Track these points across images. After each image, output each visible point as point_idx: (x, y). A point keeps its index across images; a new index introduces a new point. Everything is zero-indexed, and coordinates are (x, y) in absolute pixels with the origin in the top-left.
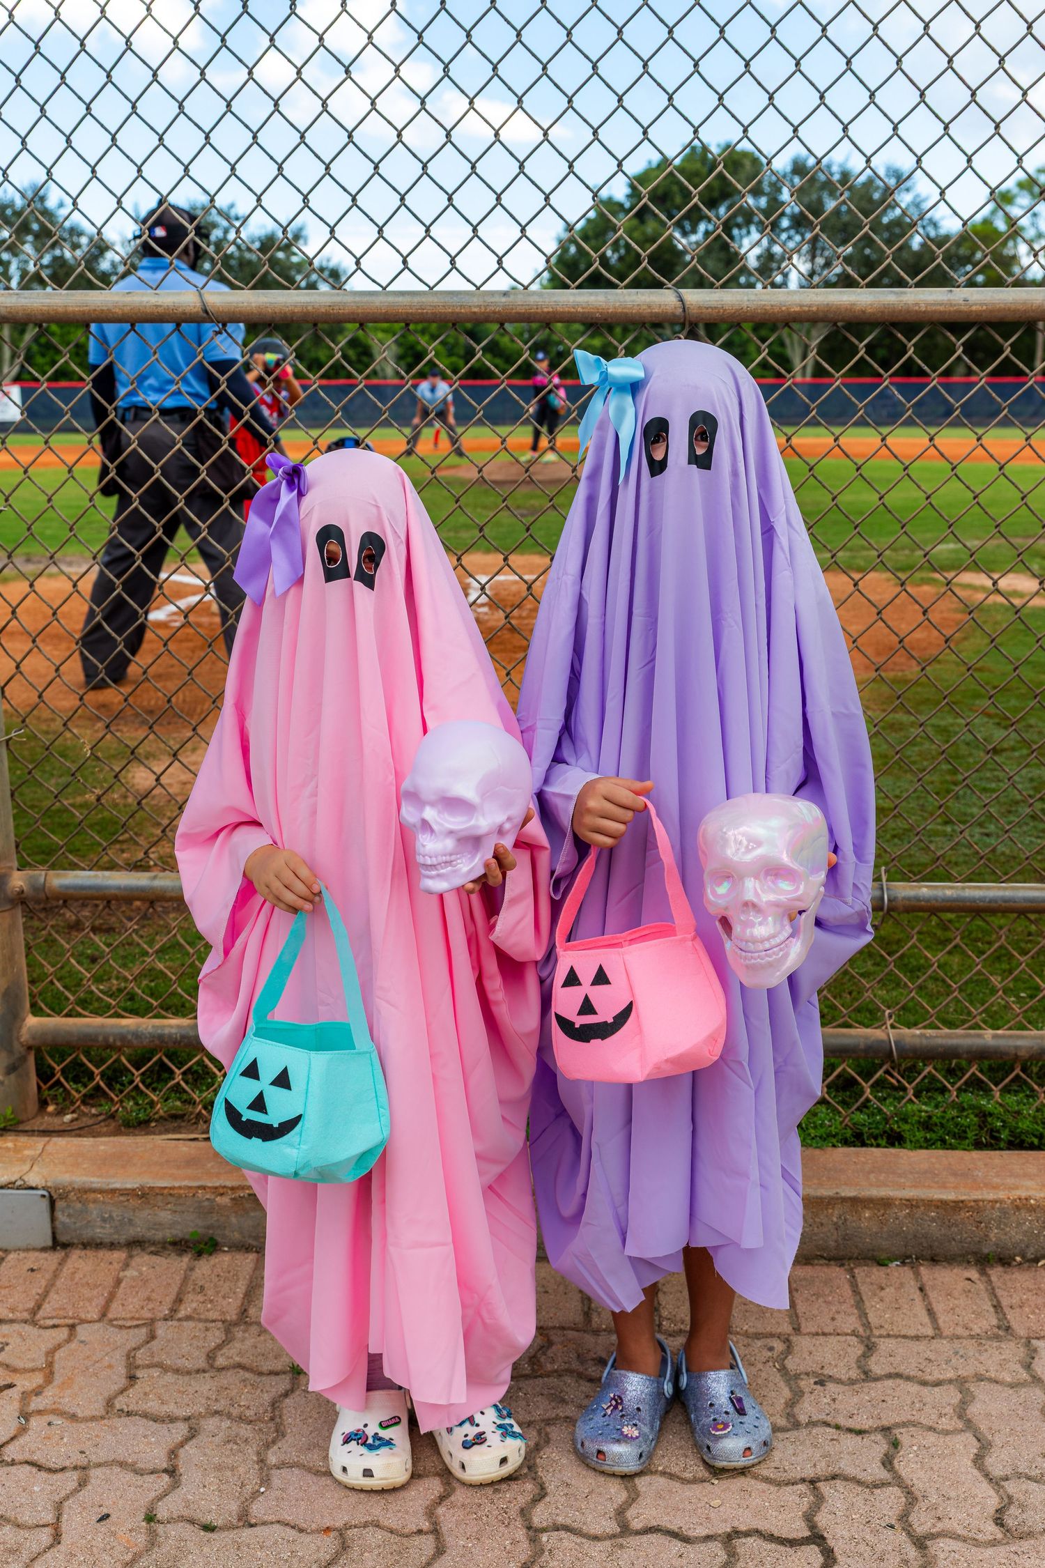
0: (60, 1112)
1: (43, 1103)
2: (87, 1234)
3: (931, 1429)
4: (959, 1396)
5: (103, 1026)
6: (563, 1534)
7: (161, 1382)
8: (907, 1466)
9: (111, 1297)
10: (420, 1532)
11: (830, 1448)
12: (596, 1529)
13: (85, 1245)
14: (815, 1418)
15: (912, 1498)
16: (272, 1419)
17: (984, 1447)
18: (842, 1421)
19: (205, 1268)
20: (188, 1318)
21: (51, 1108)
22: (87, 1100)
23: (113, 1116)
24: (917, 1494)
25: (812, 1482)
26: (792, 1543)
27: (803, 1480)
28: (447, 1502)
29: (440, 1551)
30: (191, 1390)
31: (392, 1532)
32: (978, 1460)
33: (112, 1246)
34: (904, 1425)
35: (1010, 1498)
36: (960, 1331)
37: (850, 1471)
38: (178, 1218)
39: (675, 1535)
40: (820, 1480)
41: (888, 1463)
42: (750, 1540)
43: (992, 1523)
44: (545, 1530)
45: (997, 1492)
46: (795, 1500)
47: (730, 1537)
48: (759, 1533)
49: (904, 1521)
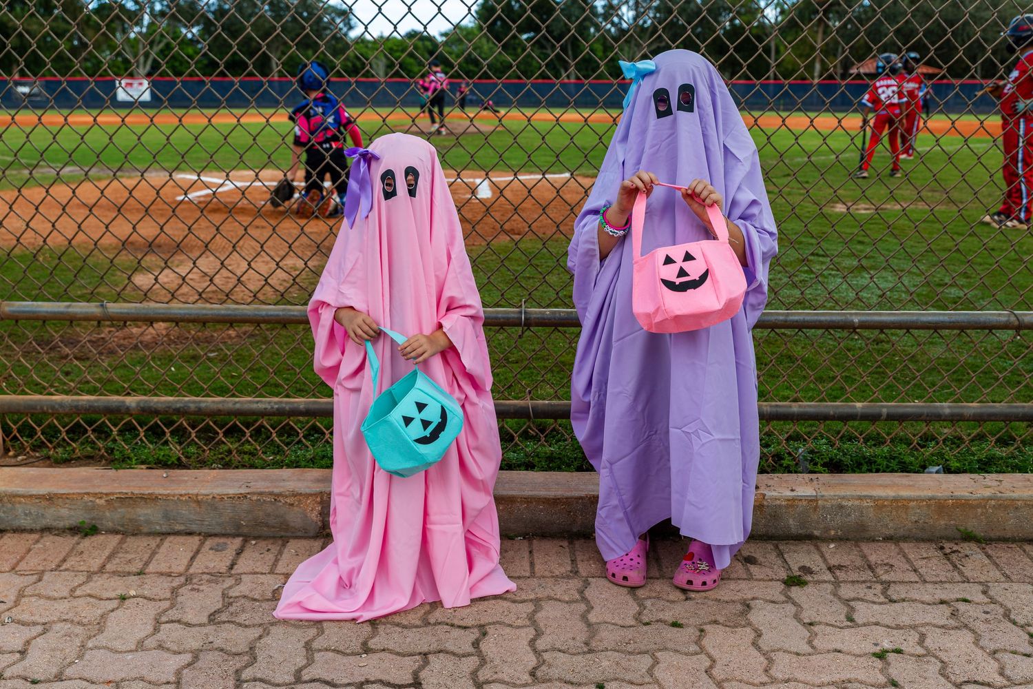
0: (15, 456)
1: (7, 450)
2: (16, 523)
3: (510, 626)
4: (534, 608)
5: (40, 400)
6: (258, 683)
7: (36, 604)
8: (487, 646)
9: (22, 558)
10: (168, 683)
11: (443, 637)
12: (279, 680)
13: (15, 531)
14: (440, 621)
15: (483, 662)
16: (99, 623)
17: (539, 634)
18: (456, 622)
19: (87, 543)
20: (66, 570)
21: (11, 453)
22: (35, 448)
23: (49, 458)
24: (488, 660)
25: (425, 655)
26: (400, 686)
27: (420, 654)
28: (192, 667)
30: (53, 608)
31: (150, 683)
32: (532, 643)
33: (31, 531)
34: (490, 624)
35: (544, 661)
36: (547, 574)
37: (451, 648)
38: (72, 513)
39: (327, 683)
40: (430, 653)
41: (476, 644)
42: (374, 685)
43: (528, 675)
44: (247, 681)
45: (537, 658)
46: (410, 664)
47: (362, 684)
48: (381, 682)
49: (474, 674)
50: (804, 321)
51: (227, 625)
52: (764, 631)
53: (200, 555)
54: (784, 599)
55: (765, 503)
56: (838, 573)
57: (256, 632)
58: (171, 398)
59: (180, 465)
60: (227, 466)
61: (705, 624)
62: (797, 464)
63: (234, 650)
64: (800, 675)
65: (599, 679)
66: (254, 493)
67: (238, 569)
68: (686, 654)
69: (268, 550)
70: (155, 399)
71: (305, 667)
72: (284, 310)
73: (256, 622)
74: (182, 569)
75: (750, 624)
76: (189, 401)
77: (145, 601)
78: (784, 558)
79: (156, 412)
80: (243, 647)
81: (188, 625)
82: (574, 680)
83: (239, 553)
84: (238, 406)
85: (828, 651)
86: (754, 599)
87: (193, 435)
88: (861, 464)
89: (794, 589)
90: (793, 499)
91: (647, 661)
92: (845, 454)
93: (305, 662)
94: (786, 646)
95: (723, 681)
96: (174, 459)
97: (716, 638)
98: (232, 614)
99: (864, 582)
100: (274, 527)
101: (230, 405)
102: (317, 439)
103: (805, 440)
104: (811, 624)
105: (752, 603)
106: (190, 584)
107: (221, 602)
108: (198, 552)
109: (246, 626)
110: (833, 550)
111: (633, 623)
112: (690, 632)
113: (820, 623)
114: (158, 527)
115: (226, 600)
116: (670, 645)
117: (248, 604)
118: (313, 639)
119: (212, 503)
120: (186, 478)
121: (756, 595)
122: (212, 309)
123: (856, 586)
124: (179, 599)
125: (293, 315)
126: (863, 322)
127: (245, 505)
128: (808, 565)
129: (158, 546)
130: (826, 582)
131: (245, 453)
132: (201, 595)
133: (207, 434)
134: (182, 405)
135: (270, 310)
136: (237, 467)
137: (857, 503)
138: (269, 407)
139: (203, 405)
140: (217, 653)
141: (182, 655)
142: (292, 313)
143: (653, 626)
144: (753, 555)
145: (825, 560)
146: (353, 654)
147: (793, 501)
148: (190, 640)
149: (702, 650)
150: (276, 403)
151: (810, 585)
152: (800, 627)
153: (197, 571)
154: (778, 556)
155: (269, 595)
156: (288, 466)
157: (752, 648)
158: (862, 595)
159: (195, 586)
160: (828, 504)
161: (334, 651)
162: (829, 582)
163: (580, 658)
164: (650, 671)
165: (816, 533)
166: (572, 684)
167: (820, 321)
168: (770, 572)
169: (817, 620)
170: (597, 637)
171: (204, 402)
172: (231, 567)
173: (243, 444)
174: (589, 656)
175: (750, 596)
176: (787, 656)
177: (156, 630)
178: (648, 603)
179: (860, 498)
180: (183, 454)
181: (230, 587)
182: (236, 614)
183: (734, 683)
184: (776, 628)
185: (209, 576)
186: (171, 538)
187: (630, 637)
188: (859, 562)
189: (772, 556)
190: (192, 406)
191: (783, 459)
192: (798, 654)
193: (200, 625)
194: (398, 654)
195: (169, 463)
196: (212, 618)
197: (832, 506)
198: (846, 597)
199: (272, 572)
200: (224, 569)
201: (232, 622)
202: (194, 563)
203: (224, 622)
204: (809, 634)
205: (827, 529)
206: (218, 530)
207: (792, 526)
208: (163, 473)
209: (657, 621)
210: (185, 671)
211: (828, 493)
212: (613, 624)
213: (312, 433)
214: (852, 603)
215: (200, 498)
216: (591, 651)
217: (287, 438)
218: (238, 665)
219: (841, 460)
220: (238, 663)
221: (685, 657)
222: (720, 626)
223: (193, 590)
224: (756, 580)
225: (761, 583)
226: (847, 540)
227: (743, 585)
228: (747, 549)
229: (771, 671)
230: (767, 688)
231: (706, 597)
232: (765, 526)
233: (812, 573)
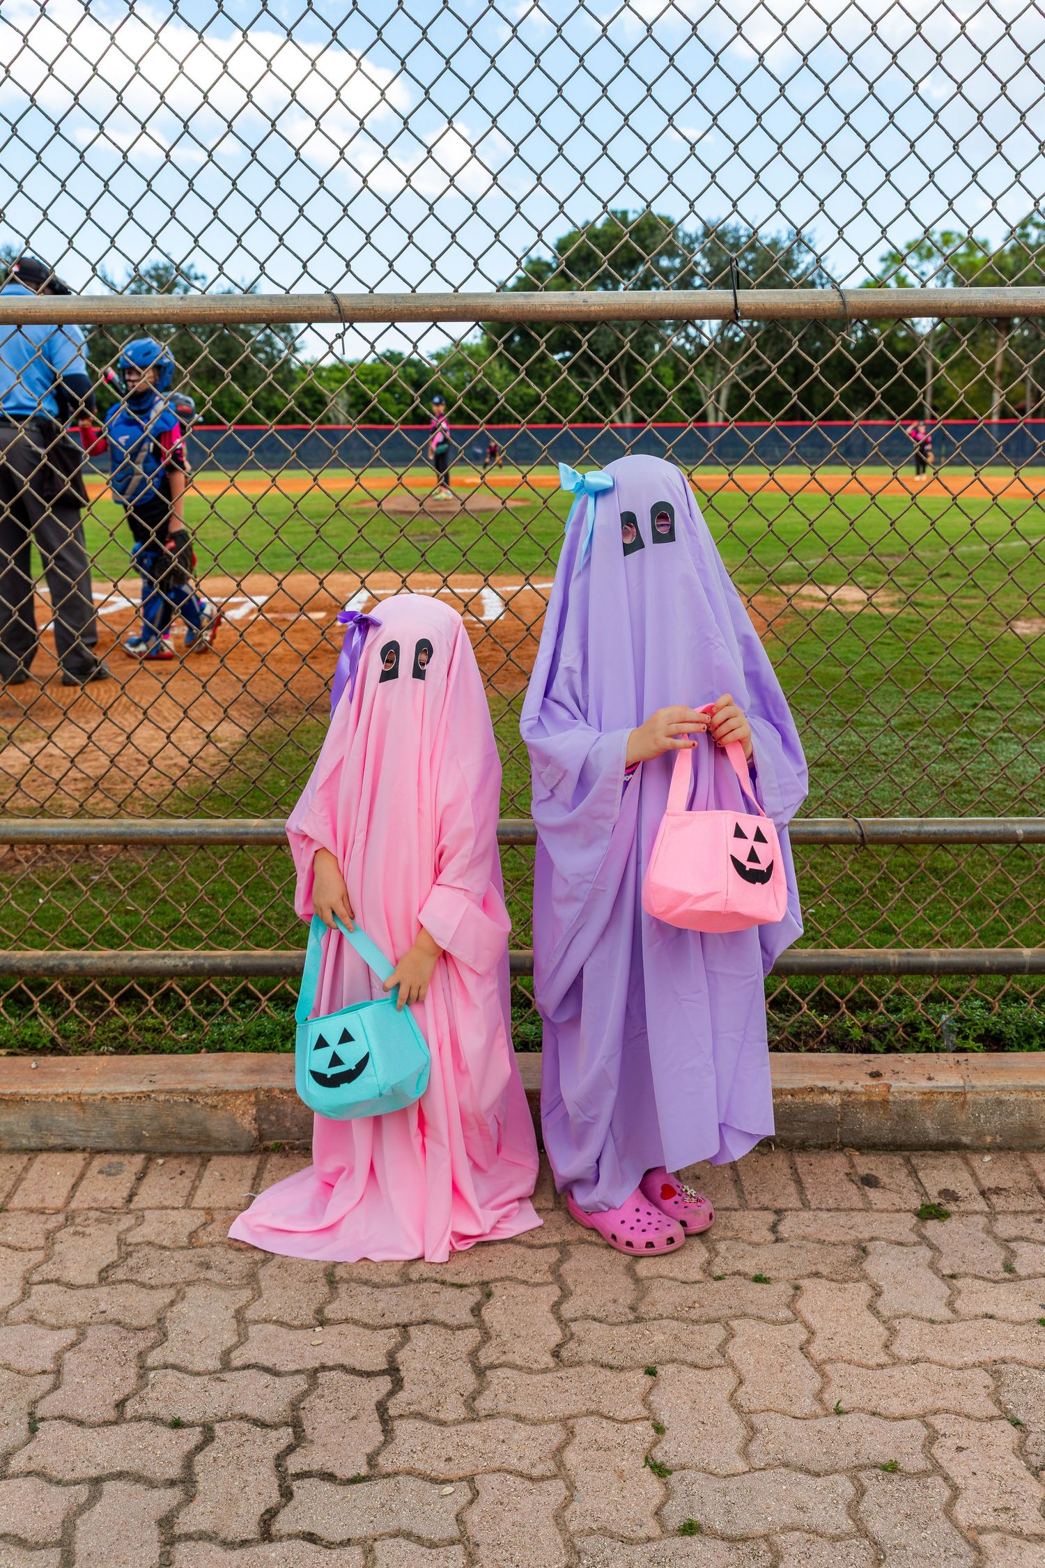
3: (525, 1282)
4: (559, 1255)
6: (169, 1371)
8: (493, 1311)
10: (44, 1372)
11: (429, 1300)
12: (199, 1366)
14: (425, 1276)
15: (486, 1336)
17: (566, 1294)
18: (448, 1278)
24: (493, 1334)
25: (405, 1326)
26: (369, 1374)
27: (397, 1325)
28: (76, 1348)
29: (56, 1387)
31: (19, 1372)
32: (556, 1308)
34: (496, 1280)
35: (572, 1335)
37: (441, 1317)
39: (267, 1370)
40: (411, 1324)
41: (476, 1310)
42: (333, 1373)
43: (548, 1355)
44: (154, 1369)
45: (563, 1330)
46: (384, 1340)
47: (316, 1371)
48: (343, 1368)
49: (473, 1355)
50: (945, 833)
51: (124, 1286)
52: (885, 1288)
53: (85, 1182)
54: (916, 1239)
55: (891, 1098)
56: (994, 1198)
57: (168, 1295)
58: (41, 953)
59: (54, 1049)
60: (122, 1049)
61: (802, 1277)
62: (939, 1038)
63: (135, 1323)
64: (933, 1354)
65: (650, 1360)
66: (161, 1092)
67: (138, 1202)
68: (774, 1323)
69: (182, 1173)
70: (18, 954)
71: (235, 1347)
72: (200, 825)
73: (165, 1281)
74: (59, 1203)
75: (865, 1277)
76: (67, 957)
77: (9, 1251)
78: (917, 1177)
79: (20, 973)
80: (147, 1319)
81: (71, 1286)
82: (615, 1363)
83: (140, 1178)
84: (136, 962)
85: (976, 1317)
86: (872, 1239)
87: (73, 1005)
88: (1032, 1037)
89: (932, 1224)
90: (931, 1093)
91: (718, 1332)
93: (235, 1339)
94: (916, 1310)
95: (825, 1362)
96: (46, 1041)
97: (816, 1297)
98: (131, 1269)
99: (1032, 1212)
100: (189, 1139)
101: (125, 962)
102: (250, 1007)
103: (950, 1002)
104: (953, 1277)
105: (870, 1246)
106: (72, 1225)
107: (116, 1252)
108: (81, 1177)
109: (152, 1287)
110: (989, 1165)
111: (698, 1276)
112: (781, 1289)
113: (966, 1275)
114: (24, 1141)
115: (123, 1248)
116: (751, 1309)
117: (154, 1254)
118: (246, 1306)
119: (102, 1107)
120: (63, 1070)
121: (874, 1235)
122: (97, 825)
123: (1020, 1218)
124: (57, 1248)
125: (214, 833)
126: (1030, 833)
127: (148, 1108)
128: (952, 1188)
129: (26, 1169)
130: (976, 1213)
131: (147, 1030)
132: (88, 1241)
133: (93, 1004)
134: (56, 962)
135: (181, 825)
136: (135, 1052)
137: (1022, 1096)
138: (181, 964)
139: (86, 962)
140: (111, 1328)
141: (63, 1331)
142: (212, 830)
143: (729, 1281)
144: (873, 1173)
145: (977, 1180)
146: (303, 1327)
147: (929, 1096)
148: (73, 1309)
149: (797, 1316)
150: (190, 958)
151: (954, 1218)
152: (937, 1281)
153: (81, 1206)
154: (910, 1174)
155: (184, 1240)
156: (210, 1050)
157: (867, 1313)
158: (1028, 1232)
159: (80, 1229)
160: (982, 1099)
161: (276, 1322)
162: (982, 1213)
163: (623, 1329)
164: (722, 1349)
165: (965, 1140)
166: (611, 1368)
167: (968, 833)
168: (897, 1200)
169: (962, 1270)
170: (648, 1299)
171: (87, 957)
172: (130, 1199)
173: (144, 1017)
174: (635, 1327)
175: (866, 1235)
176: (917, 1325)
177: (26, 1294)
178: (722, 1247)
179: (1027, 1090)
180: (58, 1032)
181: (129, 1230)
182: (138, 1269)
183: (840, 1365)
184: (902, 1283)
185: (98, 1213)
186: (43, 1157)
187: (695, 1297)
188: (1025, 1182)
189: (902, 1176)
190: (71, 964)
191: (918, 1030)
192: (932, 1322)
193: (87, 1286)
194: (366, 1326)
195: (39, 1046)
196: (104, 1277)
197: (987, 1101)
198: (1005, 1235)
199: (187, 1206)
200: (119, 1203)
201: (132, 1281)
202: (78, 1194)
203: (121, 1282)
204: (949, 1292)
205: (980, 1134)
206: (109, 1144)
207: (931, 1131)
208: (31, 1062)
209: (734, 1274)
210: (67, 1355)
211: (981, 1082)
212: (672, 1279)
213: (243, 997)
214: (1013, 1245)
215: (83, 1098)
216: (638, 1320)
217: (207, 1005)
218: (142, 1346)
219: (1002, 1032)
220: (140, 1342)
221: (772, 1327)
222: (823, 1281)
223: (76, 1233)
224: (877, 1211)
225: (884, 1215)
226: (1010, 1149)
227: (858, 1218)
228: (866, 1164)
229: (892, 1348)
230: (887, 1371)
231: (804, 1238)
232: (891, 1130)
233: (956, 1199)
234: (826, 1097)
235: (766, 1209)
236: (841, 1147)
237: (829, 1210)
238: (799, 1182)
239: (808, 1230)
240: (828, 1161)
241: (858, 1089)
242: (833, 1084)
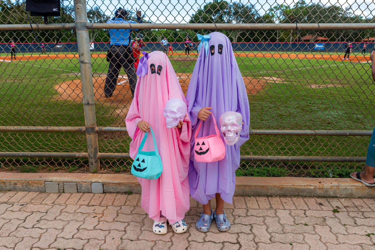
0: (104, 170)
1: (101, 168)
2: (109, 191)
3: (258, 224)
4: (263, 219)
5: (112, 154)
6: (194, 242)
7: (123, 216)
8: (254, 231)
9: (113, 202)
10: (169, 241)
11: (241, 228)
12: (200, 241)
13: (109, 193)
14: (238, 223)
15: (255, 236)
16: (142, 222)
17: (268, 227)
18: (243, 223)
19: (130, 197)
20: (127, 205)
21: (102, 169)
22: (109, 168)
23: (113, 171)
25: (238, 233)
26: (234, 244)
27: (236, 233)
28: (173, 237)
29: (172, 245)
30: (128, 217)
31: (164, 242)
32: (267, 230)
33: (114, 193)
34: (254, 224)
35: (272, 236)
36: (263, 208)
37: (244, 231)
38: (125, 188)
39: (213, 242)
41: (251, 230)
42: (227, 243)
43: (269, 240)
44: (191, 241)
46: (235, 236)
47: (223, 243)
49: (254, 240)
52: (332, 227)
54: (334, 217)
55: (324, 187)
56: (347, 208)
61: (314, 224)
62: (329, 175)
64: (347, 242)
65: (290, 242)
71: (205, 237)
75: (327, 225)
78: (330, 203)
82: (283, 242)
85: (353, 234)
89: (336, 213)
90: (332, 186)
91: (301, 237)
92: (343, 172)
94: (340, 232)
95: (325, 243)
97: (319, 229)
99: (356, 211)
103: (331, 167)
104: (345, 225)
105: (326, 218)
110: (344, 201)
111: (293, 224)
112: (311, 227)
113: (347, 225)
116: (306, 231)
121: (326, 216)
123: (354, 213)
126: (350, 134)
128: (338, 206)
137: (351, 187)
143: (300, 225)
144: (321, 202)
145: (342, 204)
146: (217, 233)
149: (316, 233)
151: (341, 212)
152: (342, 226)
157: (330, 232)
158: (357, 216)
160: (342, 188)
161: (211, 232)
162: (346, 211)
163: (282, 235)
164: (304, 240)
165: (338, 196)
168: (328, 208)
170: (285, 229)
174: (284, 234)
175: (324, 216)
176: (341, 235)
178: (296, 218)
179: (352, 186)
183: (329, 244)
184: (335, 226)
187: (294, 228)
188: (352, 205)
189: (327, 203)
191: (324, 173)
192: (344, 235)
194: (230, 233)
198: (352, 216)
204: (345, 228)
205: (341, 195)
207: (331, 194)
209: (300, 223)
211: (342, 184)
212: (288, 224)
214: (354, 218)
216: (284, 233)
219: (342, 174)
221: (312, 235)
222: (319, 225)
224: (324, 210)
225: (326, 211)
226: (347, 198)
227: (321, 212)
228: (319, 200)
229: (338, 240)
230: (339, 245)
231: (312, 216)
232: (324, 194)
233: (340, 208)
234: (311, 187)
235: (302, 210)
236: (313, 197)
237: (315, 210)
238: (306, 204)
239: (312, 214)
240: (311, 200)
241: (317, 185)
242: (312, 184)
